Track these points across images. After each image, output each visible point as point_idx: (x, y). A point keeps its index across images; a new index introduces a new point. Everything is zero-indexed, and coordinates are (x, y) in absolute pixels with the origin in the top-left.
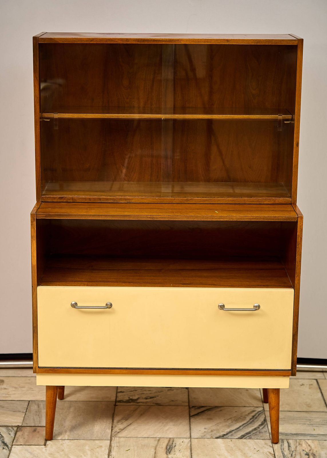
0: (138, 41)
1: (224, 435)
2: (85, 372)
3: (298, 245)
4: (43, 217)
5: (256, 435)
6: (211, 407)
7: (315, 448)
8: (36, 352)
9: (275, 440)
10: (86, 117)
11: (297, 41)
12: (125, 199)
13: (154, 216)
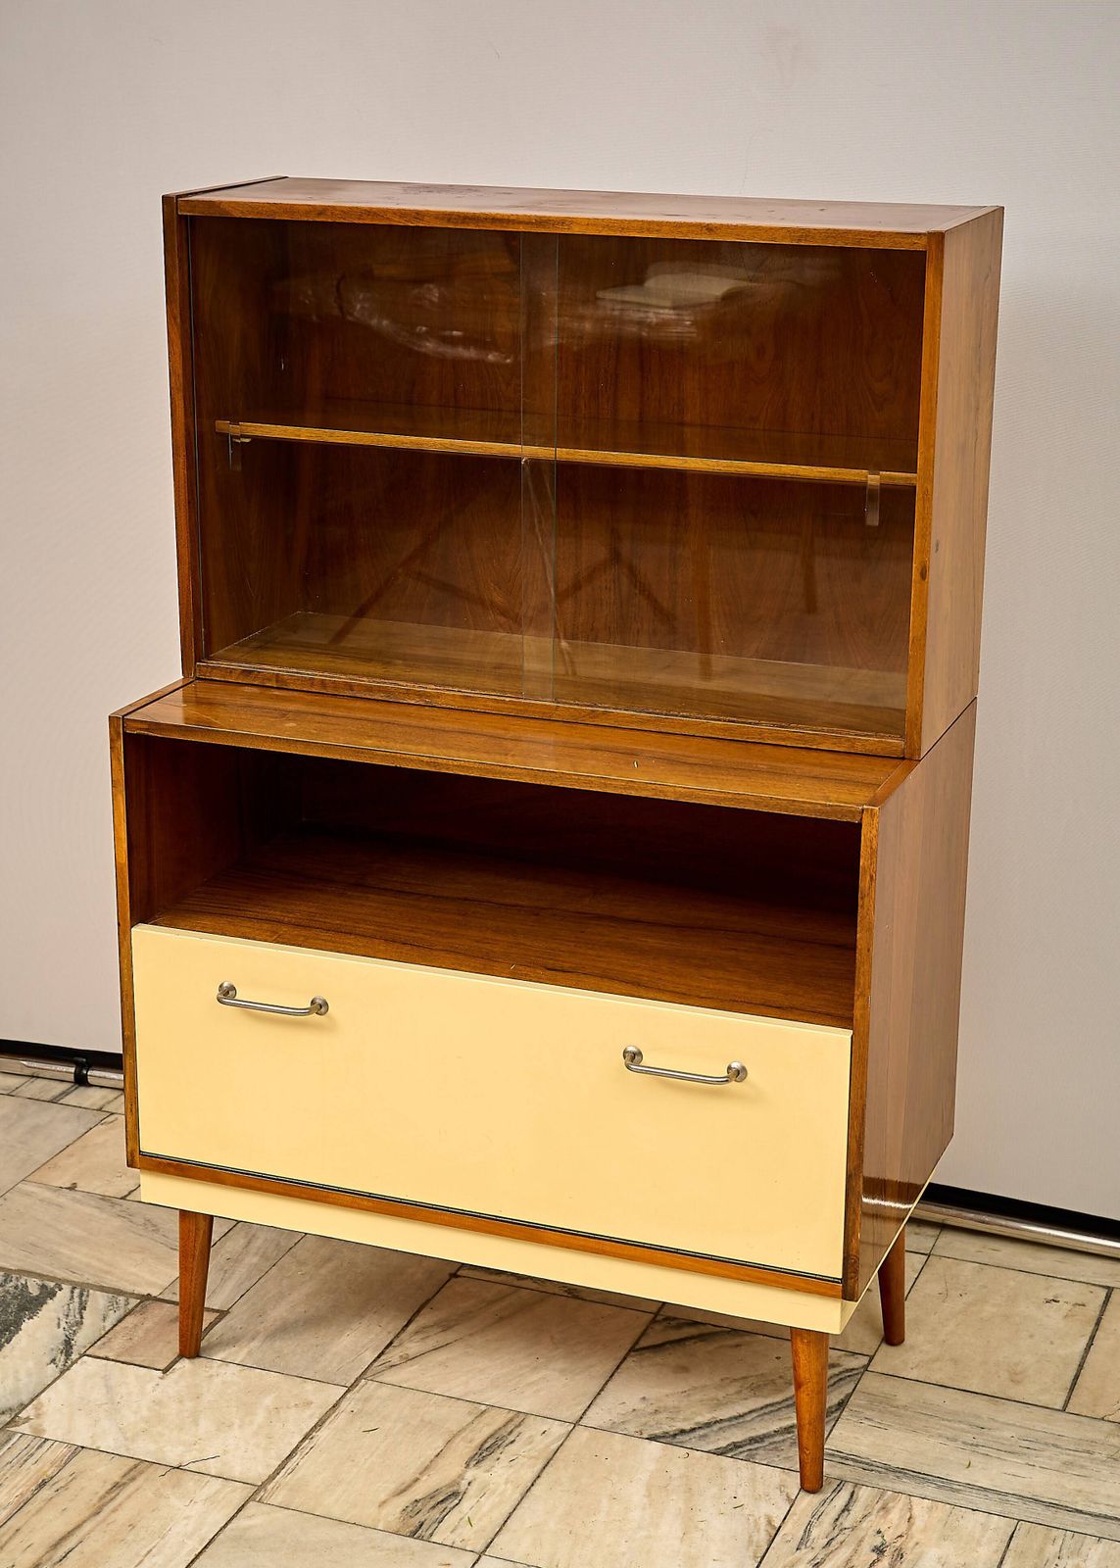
0: (449, 220)
1: (683, 1432)
2: (259, 1185)
3: (862, 898)
4: (141, 729)
5: (776, 1449)
6: (719, 1329)
7: (924, 1530)
8: (134, 1110)
9: (812, 1482)
10: (331, 440)
11: (924, 241)
12: (419, 695)
13: (440, 761)
